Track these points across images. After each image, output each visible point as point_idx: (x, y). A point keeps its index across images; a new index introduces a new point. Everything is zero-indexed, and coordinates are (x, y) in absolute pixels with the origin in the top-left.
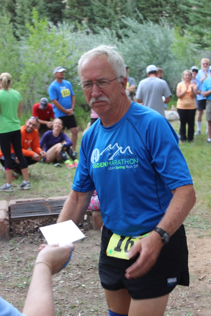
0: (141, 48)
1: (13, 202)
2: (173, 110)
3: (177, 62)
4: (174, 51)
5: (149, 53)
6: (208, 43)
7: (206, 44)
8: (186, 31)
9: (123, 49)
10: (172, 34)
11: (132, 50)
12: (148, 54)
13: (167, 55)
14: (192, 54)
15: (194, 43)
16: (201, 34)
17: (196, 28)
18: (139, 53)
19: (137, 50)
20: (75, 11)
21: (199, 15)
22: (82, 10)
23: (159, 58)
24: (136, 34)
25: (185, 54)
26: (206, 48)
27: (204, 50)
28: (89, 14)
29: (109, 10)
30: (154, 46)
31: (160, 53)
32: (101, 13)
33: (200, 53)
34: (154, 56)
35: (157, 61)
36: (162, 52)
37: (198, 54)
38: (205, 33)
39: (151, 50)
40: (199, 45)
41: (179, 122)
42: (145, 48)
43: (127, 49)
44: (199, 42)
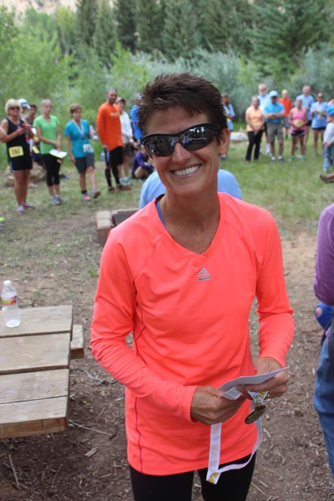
1: (115, 212)
4: (241, 79)
6: (270, 72)
7: (268, 73)
8: (249, 61)
10: (238, 63)
13: (234, 83)
14: (256, 81)
15: (258, 71)
16: (264, 64)
17: (259, 58)
20: (146, 43)
21: (262, 46)
22: (153, 42)
25: (249, 81)
27: (267, 77)
28: (159, 45)
29: (177, 42)
30: (223, 74)
31: (229, 81)
32: (170, 45)
36: (230, 79)
38: (267, 63)
39: (221, 77)
40: (262, 73)
42: (215, 76)
44: (262, 70)
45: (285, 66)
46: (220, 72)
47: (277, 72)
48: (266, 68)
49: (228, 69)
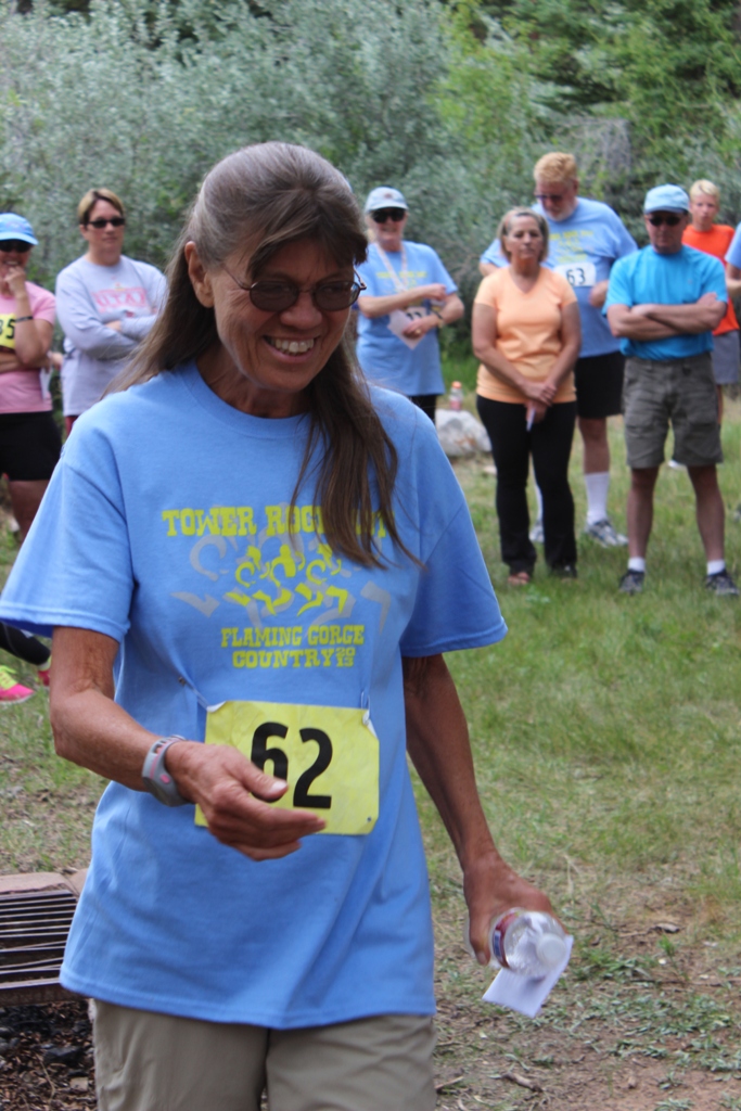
0: (290, 93)
2: (461, 407)
3: (465, 166)
4: (452, 114)
5: (332, 116)
6: (611, 81)
7: (598, 86)
9: (201, 92)
11: (244, 100)
12: (324, 122)
13: (419, 132)
14: (529, 131)
15: (544, 78)
16: (578, 36)
18: (282, 114)
19: (273, 101)
23: (378, 141)
24: (265, 20)
25: (495, 129)
26: (600, 108)
27: (590, 113)
30: (354, 84)
31: (386, 121)
33: (577, 128)
34: (357, 134)
35: (369, 160)
36: (393, 114)
37: (566, 132)
38: (597, 31)
39: (340, 101)
40: (568, 90)
41: (492, 469)
42: (312, 90)
43: (224, 96)
44: (564, 72)
45: (690, 50)
46: (342, 68)
47: (646, 82)
48: (588, 59)
49: (383, 55)
